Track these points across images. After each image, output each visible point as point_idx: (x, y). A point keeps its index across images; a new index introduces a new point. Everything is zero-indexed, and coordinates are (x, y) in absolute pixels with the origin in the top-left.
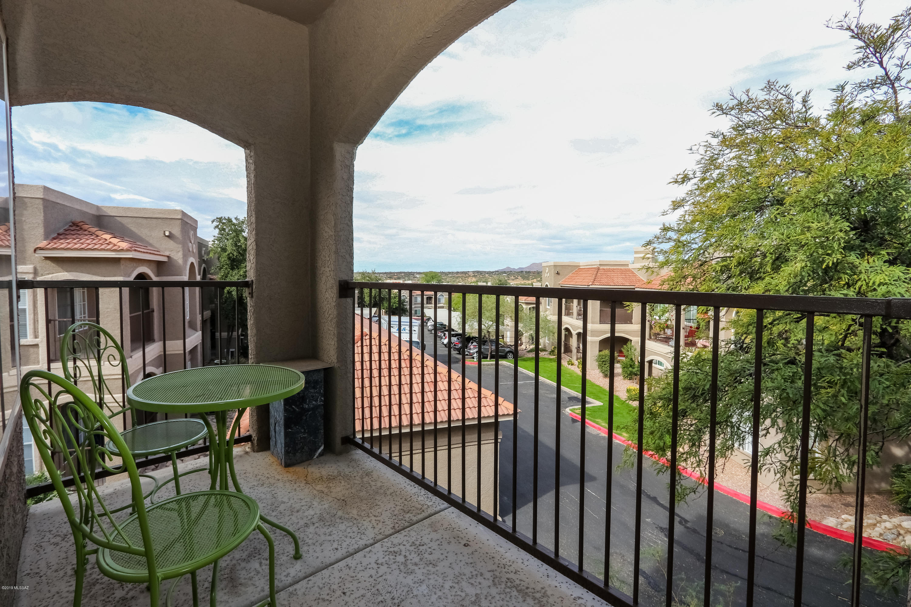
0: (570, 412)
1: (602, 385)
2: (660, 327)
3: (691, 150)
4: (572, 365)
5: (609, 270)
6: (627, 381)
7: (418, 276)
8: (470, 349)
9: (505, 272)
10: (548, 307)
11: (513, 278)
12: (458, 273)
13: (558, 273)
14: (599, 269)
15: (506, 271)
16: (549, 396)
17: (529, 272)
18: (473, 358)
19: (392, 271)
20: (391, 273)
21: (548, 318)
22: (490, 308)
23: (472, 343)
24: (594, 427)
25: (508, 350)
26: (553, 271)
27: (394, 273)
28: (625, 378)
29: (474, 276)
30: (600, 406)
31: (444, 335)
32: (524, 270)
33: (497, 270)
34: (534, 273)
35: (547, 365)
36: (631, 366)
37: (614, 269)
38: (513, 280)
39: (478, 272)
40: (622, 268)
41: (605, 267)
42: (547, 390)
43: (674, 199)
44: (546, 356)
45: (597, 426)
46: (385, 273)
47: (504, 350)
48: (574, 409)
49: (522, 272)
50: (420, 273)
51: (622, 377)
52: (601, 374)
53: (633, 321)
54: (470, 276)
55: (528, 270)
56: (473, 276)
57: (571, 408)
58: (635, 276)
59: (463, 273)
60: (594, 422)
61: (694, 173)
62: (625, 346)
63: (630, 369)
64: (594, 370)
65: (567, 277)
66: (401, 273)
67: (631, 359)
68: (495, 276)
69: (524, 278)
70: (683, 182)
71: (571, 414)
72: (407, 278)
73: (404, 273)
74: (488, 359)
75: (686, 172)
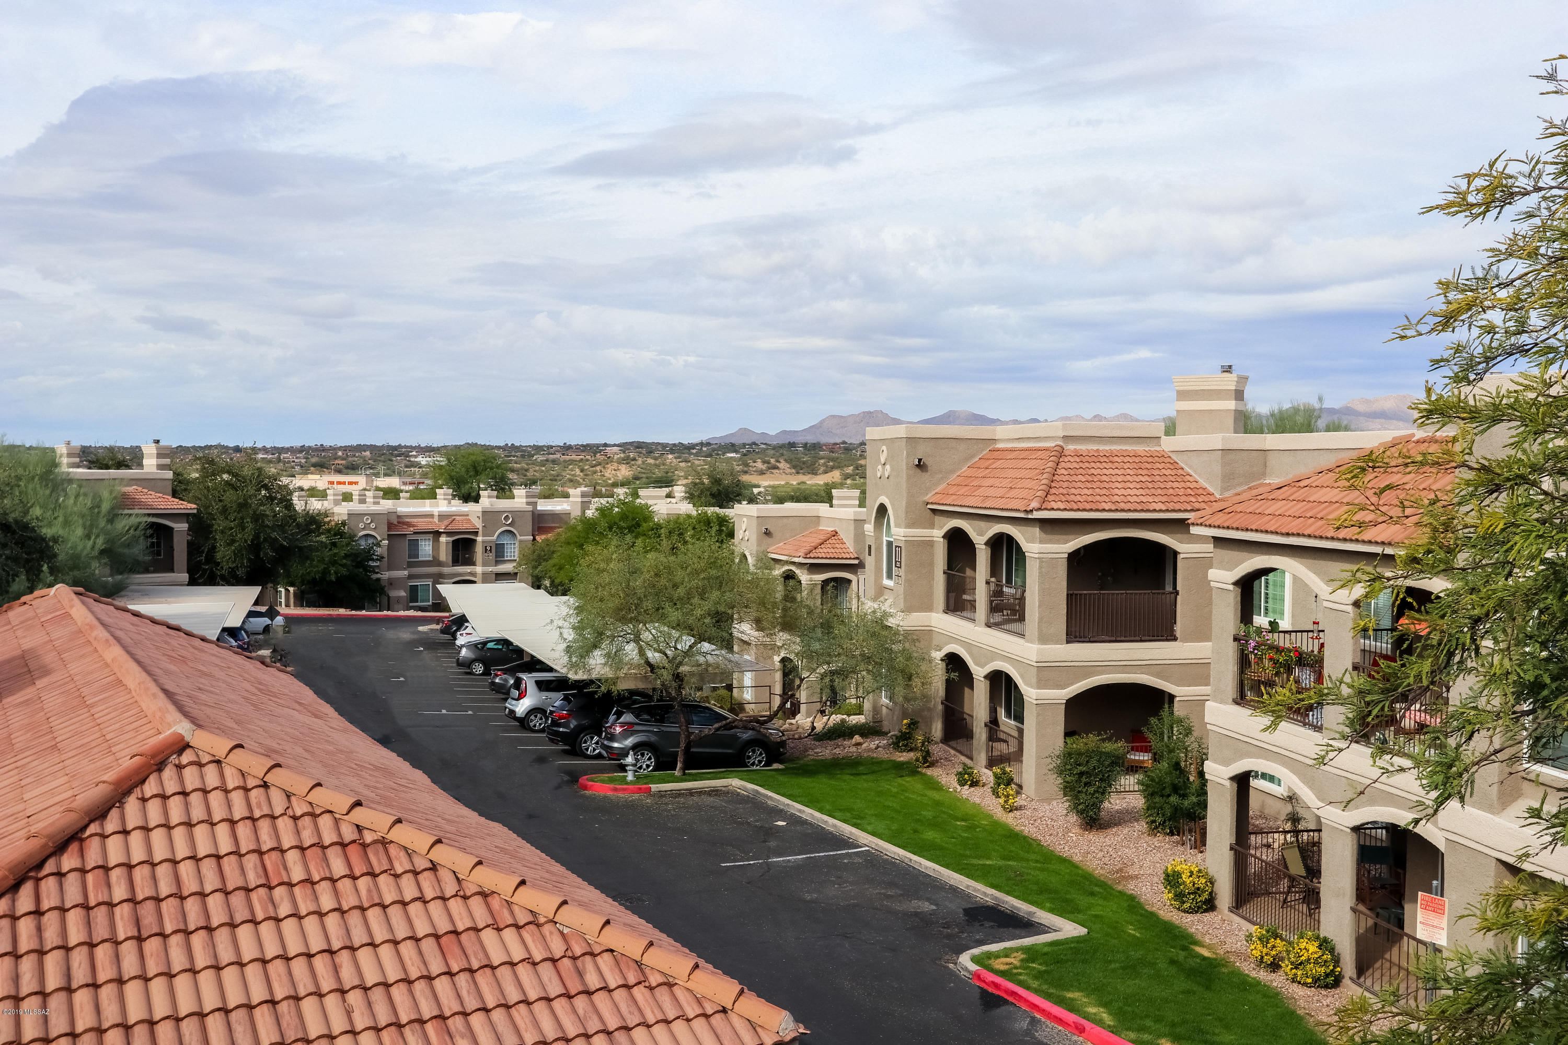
0: (973, 967)
1: (1077, 858)
2: (1275, 662)
3: (1551, 77)
4: (974, 784)
5: (1096, 457)
6: (1162, 841)
7: (423, 460)
8: (612, 738)
9: (733, 447)
10: (887, 582)
11: (760, 465)
12: (567, 448)
13: (921, 465)
14: (1061, 453)
15: (738, 441)
16: (899, 907)
17: (816, 447)
18: (623, 768)
19: (327, 443)
20: (322, 449)
21: (891, 622)
22: (681, 591)
23: (619, 714)
24: (1060, 1021)
25: (746, 735)
26: (904, 461)
27: (332, 449)
28: (1154, 828)
29: (627, 461)
30: (1078, 940)
31: (518, 684)
32: (800, 439)
33: (704, 437)
34: (832, 448)
35: (885, 786)
36: (1176, 789)
37: (1112, 455)
38: (762, 473)
39: (639, 446)
40: (1140, 448)
41: (1082, 447)
42: (892, 884)
43: (1448, 275)
44: (883, 755)
45: (1071, 1017)
46: (302, 449)
47: (735, 738)
48: (989, 955)
49: (792, 445)
50: (428, 450)
51: (1142, 826)
52: (1073, 818)
53: (1178, 629)
54: (609, 459)
55: (811, 439)
56: (620, 462)
57: (976, 951)
58: (1183, 476)
59: (585, 448)
60: (1061, 1001)
61: (1534, 174)
62: (1153, 720)
63: (1174, 799)
64: (1048, 800)
65: (953, 478)
66: (360, 448)
67: (1177, 765)
68: (698, 462)
69: (799, 467)
70: (1487, 206)
71: (977, 976)
72: (381, 468)
73: (372, 448)
74: (677, 773)
75: (1499, 166)
